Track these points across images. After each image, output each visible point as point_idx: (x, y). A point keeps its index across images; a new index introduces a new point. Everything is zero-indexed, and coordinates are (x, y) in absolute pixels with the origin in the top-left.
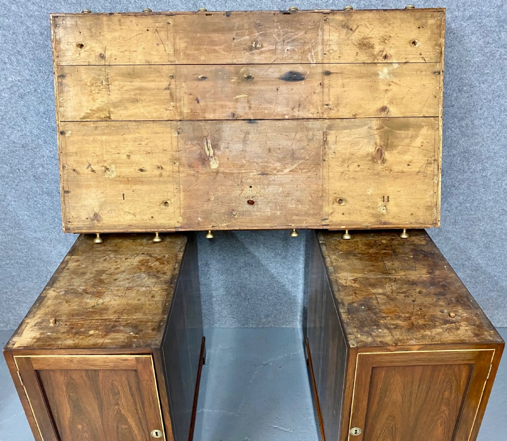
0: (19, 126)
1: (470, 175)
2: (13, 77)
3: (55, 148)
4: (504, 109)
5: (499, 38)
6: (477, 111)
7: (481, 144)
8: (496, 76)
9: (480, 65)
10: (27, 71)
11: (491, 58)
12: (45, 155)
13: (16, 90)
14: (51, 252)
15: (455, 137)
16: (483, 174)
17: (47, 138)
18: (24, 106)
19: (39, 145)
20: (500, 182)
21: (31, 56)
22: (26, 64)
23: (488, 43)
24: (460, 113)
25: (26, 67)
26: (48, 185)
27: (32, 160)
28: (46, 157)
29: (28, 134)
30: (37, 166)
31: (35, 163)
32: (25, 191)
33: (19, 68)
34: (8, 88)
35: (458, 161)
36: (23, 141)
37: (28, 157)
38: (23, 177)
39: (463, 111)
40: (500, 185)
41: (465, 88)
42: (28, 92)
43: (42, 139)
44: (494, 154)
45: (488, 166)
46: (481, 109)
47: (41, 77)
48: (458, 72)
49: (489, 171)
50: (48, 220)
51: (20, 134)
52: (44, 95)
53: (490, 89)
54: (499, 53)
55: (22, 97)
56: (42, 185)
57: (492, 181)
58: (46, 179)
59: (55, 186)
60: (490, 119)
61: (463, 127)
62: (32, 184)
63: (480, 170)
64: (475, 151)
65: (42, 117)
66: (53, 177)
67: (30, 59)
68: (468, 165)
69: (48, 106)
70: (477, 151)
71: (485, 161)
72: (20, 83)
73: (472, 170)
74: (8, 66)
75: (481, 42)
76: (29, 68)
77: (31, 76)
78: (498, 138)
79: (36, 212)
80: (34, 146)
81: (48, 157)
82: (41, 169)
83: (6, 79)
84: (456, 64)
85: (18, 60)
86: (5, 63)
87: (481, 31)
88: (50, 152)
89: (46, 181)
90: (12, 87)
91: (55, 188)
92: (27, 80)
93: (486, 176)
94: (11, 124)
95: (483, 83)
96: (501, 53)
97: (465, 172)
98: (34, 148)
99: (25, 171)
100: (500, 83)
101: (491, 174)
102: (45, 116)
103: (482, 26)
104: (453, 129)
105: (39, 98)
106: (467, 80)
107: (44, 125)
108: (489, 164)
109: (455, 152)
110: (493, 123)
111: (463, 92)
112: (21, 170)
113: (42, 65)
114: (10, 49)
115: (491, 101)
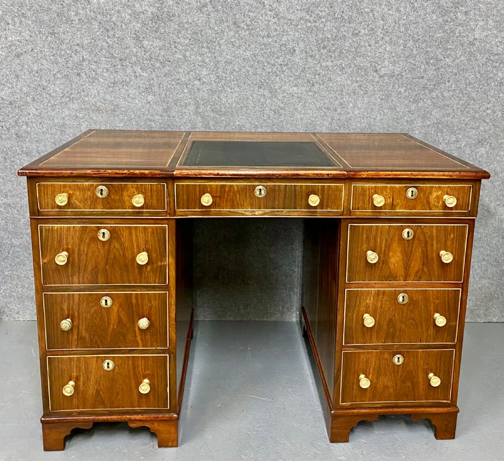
0: (10, 83)
1: (445, 146)
2: (14, 37)
3: (42, 107)
4: (469, 82)
5: (456, 18)
6: (445, 84)
7: (452, 116)
8: (458, 52)
9: (442, 41)
10: (28, 32)
11: (451, 34)
12: (31, 113)
13: (14, 49)
14: (19, 221)
15: (428, 108)
16: (458, 146)
17: (36, 96)
18: (19, 64)
19: (27, 102)
20: (474, 153)
21: (34, 18)
22: (28, 25)
23: (447, 21)
24: (430, 85)
25: (27, 28)
26: (29, 144)
27: (17, 117)
28: (32, 115)
29: (18, 91)
30: (21, 124)
31: (20, 121)
32: (4, 150)
33: (20, 29)
34: (6, 47)
35: (432, 132)
36: (12, 99)
37: (14, 115)
38: (5, 135)
39: (432, 83)
40: (474, 157)
41: (432, 61)
42: (25, 52)
43: (31, 97)
44: (465, 125)
45: (461, 137)
46: (448, 81)
47: (40, 37)
48: (424, 46)
49: (463, 142)
50: (22, 184)
51: (10, 90)
52: (40, 55)
53: (455, 63)
54: (458, 30)
55: (18, 56)
56: (22, 144)
57: (467, 152)
58: (27, 138)
59: (36, 146)
60: (458, 91)
61: (434, 98)
62: (13, 143)
63: (454, 141)
64: (448, 122)
65: (34, 75)
66: (35, 136)
67: (33, 21)
68: (442, 136)
69: (42, 65)
70: (449, 122)
71: (457, 132)
72: (19, 43)
73: (446, 141)
74: (11, 27)
75: (440, 20)
76: (30, 29)
77: (31, 36)
78: (467, 110)
79: (12, 174)
80: (22, 103)
81: (33, 116)
82: (24, 127)
83: (6, 38)
84: (421, 39)
85: (21, 22)
86: (8, 24)
87: (440, 10)
88: (37, 109)
89: (28, 139)
90: (10, 46)
91: (36, 147)
92: (26, 40)
93: (460, 148)
94: (3, 81)
95: (448, 57)
96: (460, 31)
97: (440, 143)
98: (22, 106)
99: (8, 129)
100: (462, 58)
101: (465, 145)
102: (37, 75)
103: (440, 6)
104: (425, 100)
105: (34, 57)
106: (433, 53)
107: (35, 83)
108: (462, 135)
109: (429, 123)
110: (461, 95)
111: (430, 65)
112: (4, 128)
113: (42, 27)
114: (16, 11)
115: (456, 74)
